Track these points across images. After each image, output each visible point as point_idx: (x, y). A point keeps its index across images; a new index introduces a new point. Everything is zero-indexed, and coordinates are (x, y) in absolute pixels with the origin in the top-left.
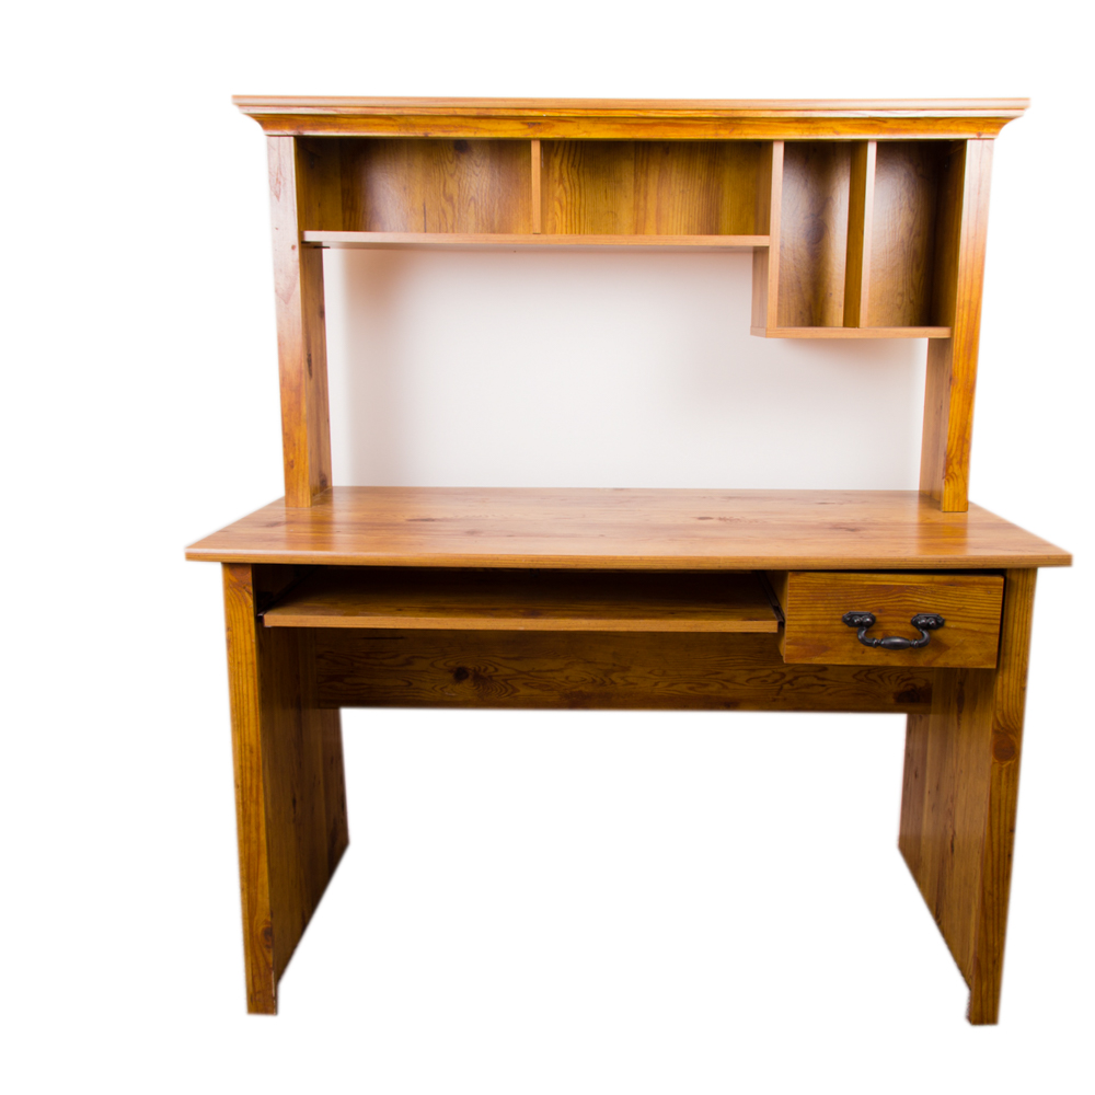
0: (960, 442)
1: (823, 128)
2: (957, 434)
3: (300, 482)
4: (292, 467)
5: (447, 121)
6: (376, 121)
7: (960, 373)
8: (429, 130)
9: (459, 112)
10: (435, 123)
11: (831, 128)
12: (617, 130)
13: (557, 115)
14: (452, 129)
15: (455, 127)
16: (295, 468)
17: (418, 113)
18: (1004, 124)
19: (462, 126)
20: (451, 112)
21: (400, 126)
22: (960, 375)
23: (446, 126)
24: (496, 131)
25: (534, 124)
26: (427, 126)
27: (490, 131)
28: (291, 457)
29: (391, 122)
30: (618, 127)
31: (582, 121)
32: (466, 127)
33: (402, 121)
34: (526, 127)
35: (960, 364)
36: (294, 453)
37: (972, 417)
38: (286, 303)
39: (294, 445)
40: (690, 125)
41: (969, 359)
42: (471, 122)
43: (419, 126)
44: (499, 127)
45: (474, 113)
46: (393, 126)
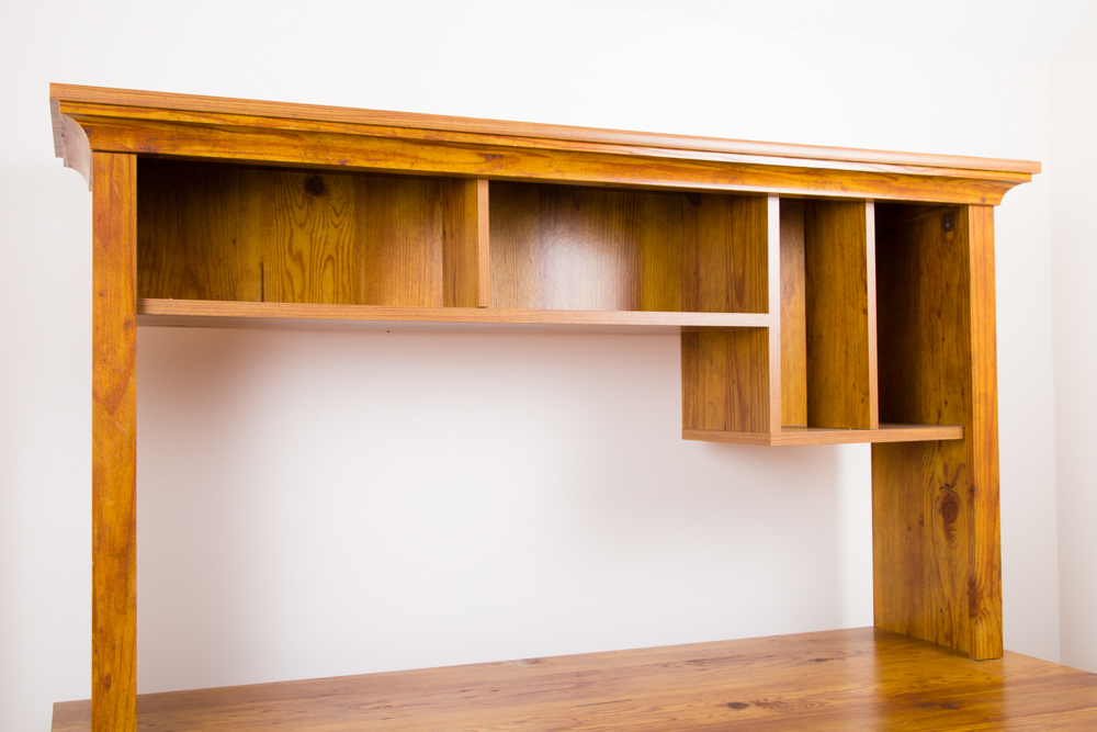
0: (989, 569)
1: (831, 183)
2: (985, 559)
3: (121, 712)
4: (108, 687)
5: (377, 145)
6: (273, 138)
7: (983, 481)
8: (348, 156)
9: (400, 133)
10: (358, 147)
11: (840, 183)
12: (598, 171)
13: (532, 145)
14: (381, 157)
15: (385, 154)
16: (113, 688)
17: (342, 131)
18: (1008, 189)
19: (395, 154)
20: (388, 132)
21: (306, 148)
22: (983, 485)
23: (373, 152)
24: (442, 162)
25: (494, 156)
26: (346, 150)
27: (433, 162)
28: (107, 669)
29: (295, 142)
30: (600, 166)
31: (558, 157)
32: (401, 155)
33: (311, 141)
34: (483, 159)
35: (982, 470)
36: (112, 662)
37: (999, 536)
38: (111, 414)
39: (114, 648)
40: (686, 170)
41: (990, 464)
42: (409, 148)
43: (335, 149)
44: (446, 158)
45: (421, 135)
46: (296, 147)
